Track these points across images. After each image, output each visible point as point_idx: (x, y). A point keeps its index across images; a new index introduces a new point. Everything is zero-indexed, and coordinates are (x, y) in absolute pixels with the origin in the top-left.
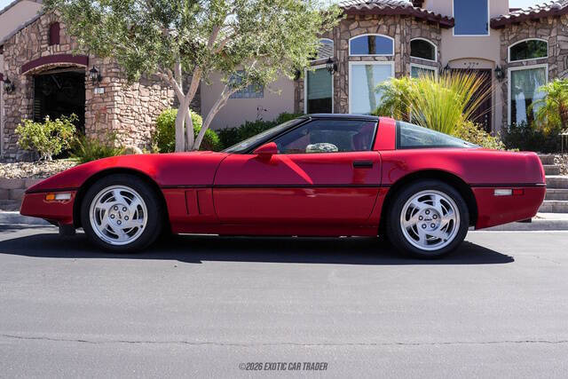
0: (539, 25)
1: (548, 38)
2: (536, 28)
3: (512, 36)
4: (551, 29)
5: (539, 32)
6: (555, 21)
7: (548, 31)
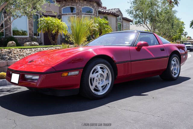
0: (73, 2)
1: (76, 6)
2: (72, 3)
3: (63, 5)
4: (77, 3)
5: (73, 4)
6: (78, 1)
7: (76, 4)
